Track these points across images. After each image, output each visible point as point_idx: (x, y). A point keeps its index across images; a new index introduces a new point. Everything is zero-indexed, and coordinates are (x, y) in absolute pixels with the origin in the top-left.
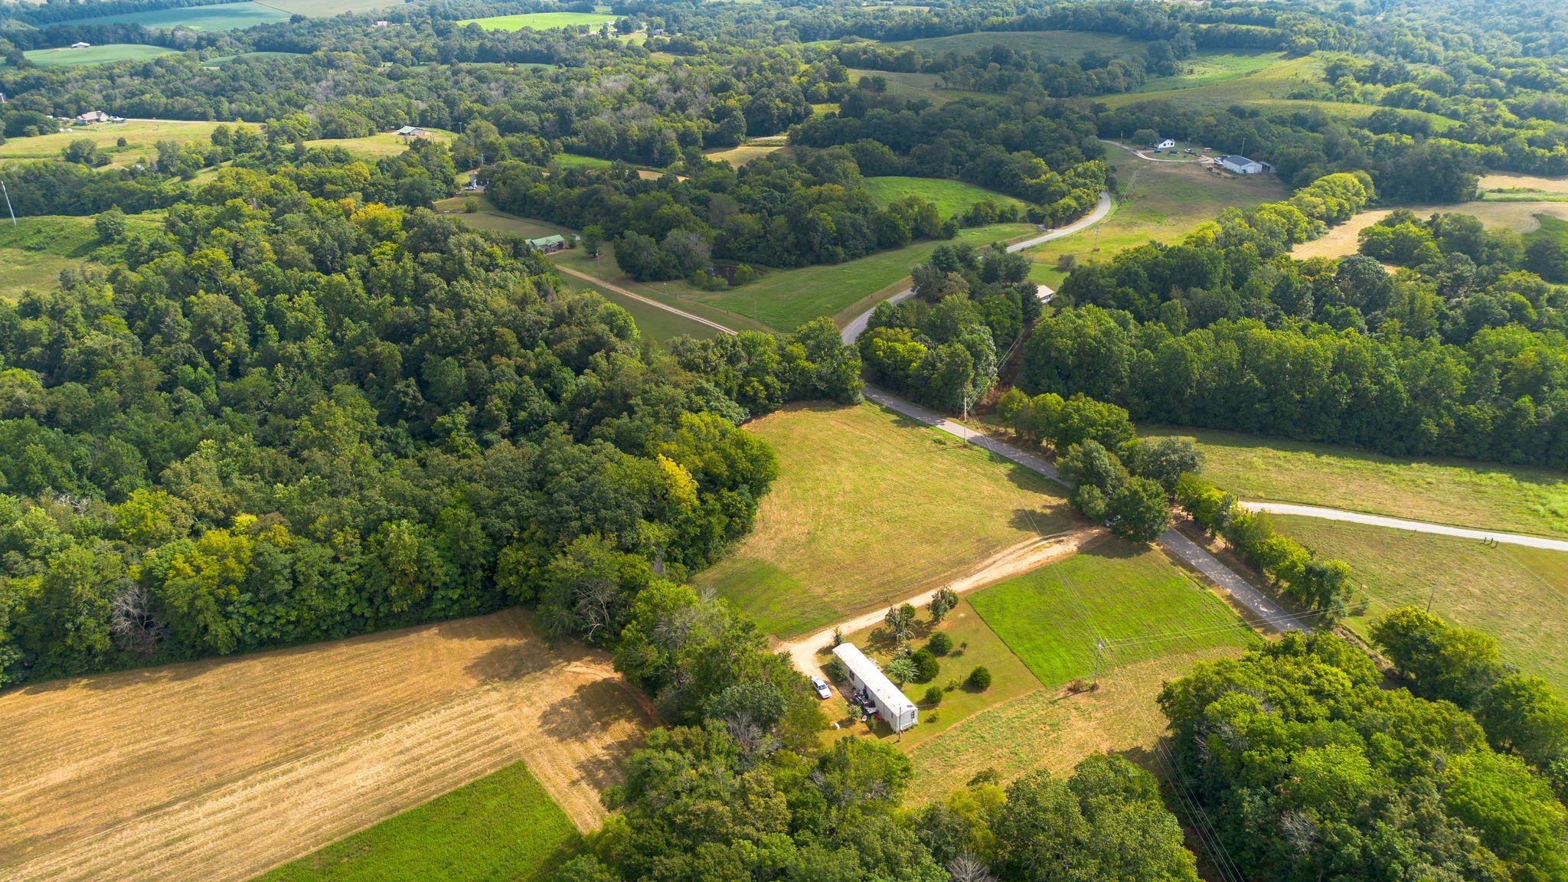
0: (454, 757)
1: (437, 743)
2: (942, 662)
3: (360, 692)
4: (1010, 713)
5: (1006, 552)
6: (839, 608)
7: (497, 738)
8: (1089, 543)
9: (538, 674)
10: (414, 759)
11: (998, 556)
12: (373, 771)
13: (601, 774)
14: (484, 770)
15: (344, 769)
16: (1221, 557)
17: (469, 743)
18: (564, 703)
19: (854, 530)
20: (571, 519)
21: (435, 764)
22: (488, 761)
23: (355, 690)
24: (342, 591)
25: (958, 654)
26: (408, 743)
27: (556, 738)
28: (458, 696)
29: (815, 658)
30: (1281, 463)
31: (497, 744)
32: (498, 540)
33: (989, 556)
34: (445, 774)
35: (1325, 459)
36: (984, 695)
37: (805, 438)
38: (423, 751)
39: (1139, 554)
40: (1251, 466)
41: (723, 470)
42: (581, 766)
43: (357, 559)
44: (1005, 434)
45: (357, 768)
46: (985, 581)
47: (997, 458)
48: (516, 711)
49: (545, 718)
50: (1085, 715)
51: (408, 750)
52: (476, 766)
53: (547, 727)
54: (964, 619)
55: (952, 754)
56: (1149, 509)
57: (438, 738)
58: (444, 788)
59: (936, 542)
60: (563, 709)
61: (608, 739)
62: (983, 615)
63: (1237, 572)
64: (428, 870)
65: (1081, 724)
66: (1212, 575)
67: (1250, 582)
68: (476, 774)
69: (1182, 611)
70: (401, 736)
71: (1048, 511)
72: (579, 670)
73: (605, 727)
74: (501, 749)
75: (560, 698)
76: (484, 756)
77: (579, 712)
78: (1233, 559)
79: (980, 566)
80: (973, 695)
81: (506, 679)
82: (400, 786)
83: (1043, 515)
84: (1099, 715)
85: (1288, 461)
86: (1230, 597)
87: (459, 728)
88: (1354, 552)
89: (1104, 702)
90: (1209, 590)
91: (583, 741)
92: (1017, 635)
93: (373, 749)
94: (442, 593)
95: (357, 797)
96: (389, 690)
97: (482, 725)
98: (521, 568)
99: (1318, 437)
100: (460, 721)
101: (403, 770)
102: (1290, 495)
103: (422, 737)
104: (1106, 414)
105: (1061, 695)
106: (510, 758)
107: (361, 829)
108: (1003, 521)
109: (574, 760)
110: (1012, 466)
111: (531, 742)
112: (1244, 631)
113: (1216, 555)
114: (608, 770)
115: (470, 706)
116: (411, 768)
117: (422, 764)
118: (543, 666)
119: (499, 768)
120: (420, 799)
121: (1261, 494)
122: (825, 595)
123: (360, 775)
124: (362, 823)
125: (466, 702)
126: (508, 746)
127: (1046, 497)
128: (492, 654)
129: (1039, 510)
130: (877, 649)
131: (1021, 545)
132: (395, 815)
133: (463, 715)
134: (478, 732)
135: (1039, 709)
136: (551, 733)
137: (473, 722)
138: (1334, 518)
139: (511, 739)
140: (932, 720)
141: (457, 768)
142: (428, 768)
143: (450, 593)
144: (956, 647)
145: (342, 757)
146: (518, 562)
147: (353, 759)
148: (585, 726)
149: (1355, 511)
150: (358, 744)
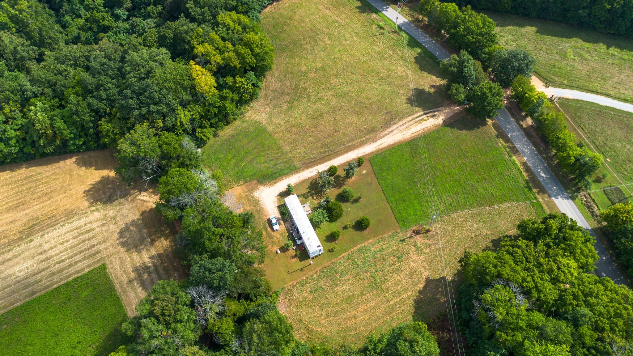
0: (69, 258)
1: (61, 248)
2: (346, 207)
3: (26, 206)
4: (377, 247)
5: (401, 123)
6: (296, 163)
7: (94, 246)
8: (451, 117)
9: (122, 200)
10: (48, 259)
11: (395, 126)
12: (25, 266)
13: (145, 276)
14: (83, 269)
15: (10, 263)
16: (527, 132)
17: (78, 249)
18: (133, 223)
19: (316, 102)
20: (134, 109)
21: (59, 263)
22: (86, 262)
23: (23, 204)
24: (13, 142)
25: (357, 201)
26: (46, 247)
27: (125, 249)
28: (76, 214)
29: (276, 199)
30: (583, 53)
31: (93, 250)
32: (98, 114)
33: (389, 126)
34: (63, 270)
35: (612, 50)
36: (365, 233)
37: (302, 20)
38: (53, 253)
39: (479, 128)
40: (564, 55)
41: (236, 63)
42: (136, 270)
43: (19, 122)
44: (422, 21)
45: (17, 263)
46: (383, 146)
47: (413, 43)
48: (106, 227)
49: (121, 234)
50: (419, 250)
51: (45, 252)
52: (80, 265)
53: (121, 240)
54: (365, 175)
55: (338, 276)
56: (490, 103)
57: (62, 244)
58: (61, 280)
59: (361, 114)
60: (131, 228)
61: (153, 252)
62: (377, 172)
63: (534, 144)
64: (46, 338)
65: (415, 257)
66: (518, 146)
67: (540, 152)
68: (79, 271)
69: (494, 173)
70: (43, 242)
71: (432, 90)
72: (145, 198)
73: (153, 242)
74: (95, 254)
75: (131, 220)
76: (85, 259)
77: (140, 231)
78: (534, 134)
79: (383, 134)
80: (358, 233)
81: (104, 203)
82: (38, 277)
83: (429, 93)
84: (427, 251)
85: (588, 52)
86: (524, 164)
87: (74, 238)
88: (609, 132)
89: (432, 241)
90: (514, 158)
91: (139, 251)
92: (393, 189)
93: (27, 250)
94: (72, 142)
95: (15, 284)
96: (42, 205)
97: (87, 236)
98: (110, 134)
99: (612, 32)
100: (75, 233)
101: (41, 266)
102: (582, 83)
103: (53, 243)
104: (481, 25)
105: (409, 235)
106: (99, 261)
107: (15, 305)
108: (404, 98)
109: (133, 264)
110: (419, 50)
111: (112, 250)
112: (526, 190)
113: (524, 130)
114: (150, 273)
115: (82, 222)
116: (45, 264)
117: (51, 262)
118: (125, 195)
119: (92, 268)
120: (48, 287)
121: (565, 82)
122: (290, 152)
123: (17, 268)
124: (16, 301)
125: (80, 219)
126: (98, 252)
127: (434, 77)
128: (100, 182)
129: (427, 89)
130: (312, 195)
131: (410, 118)
132: (34, 296)
133: (77, 228)
134: (84, 241)
135: (394, 245)
136: (123, 244)
137: (82, 234)
138: (604, 104)
139: (101, 247)
140: (331, 251)
141: (70, 266)
142: (54, 265)
143: (77, 142)
144: (355, 197)
145: (10, 255)
146: (108, 131)
147: (15, 257)
148: (142, 241)
149: (619, 99)
150: (19, 246)
